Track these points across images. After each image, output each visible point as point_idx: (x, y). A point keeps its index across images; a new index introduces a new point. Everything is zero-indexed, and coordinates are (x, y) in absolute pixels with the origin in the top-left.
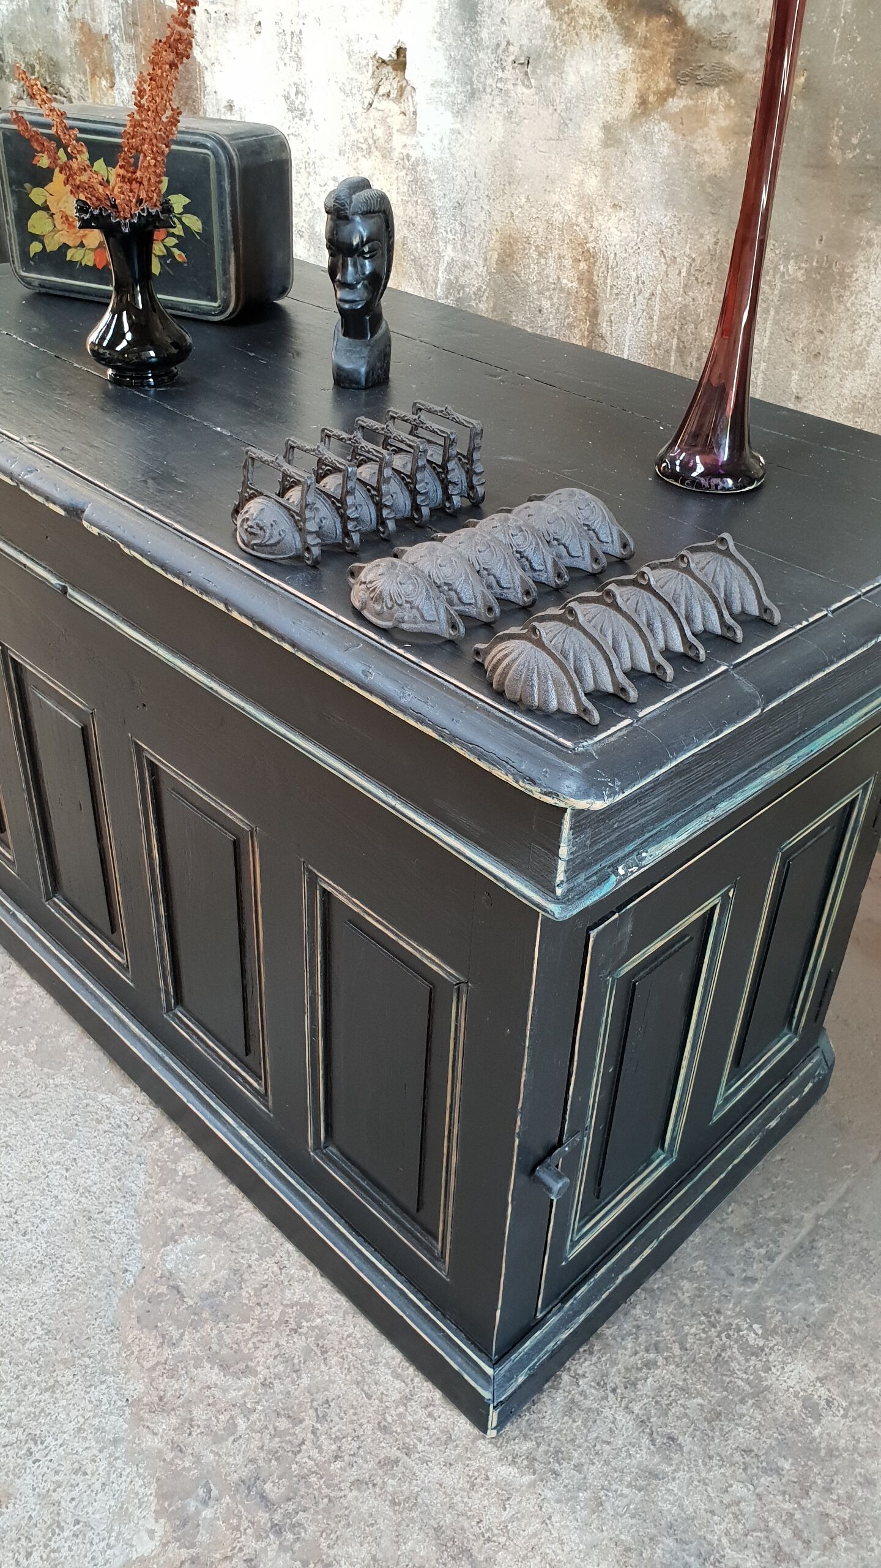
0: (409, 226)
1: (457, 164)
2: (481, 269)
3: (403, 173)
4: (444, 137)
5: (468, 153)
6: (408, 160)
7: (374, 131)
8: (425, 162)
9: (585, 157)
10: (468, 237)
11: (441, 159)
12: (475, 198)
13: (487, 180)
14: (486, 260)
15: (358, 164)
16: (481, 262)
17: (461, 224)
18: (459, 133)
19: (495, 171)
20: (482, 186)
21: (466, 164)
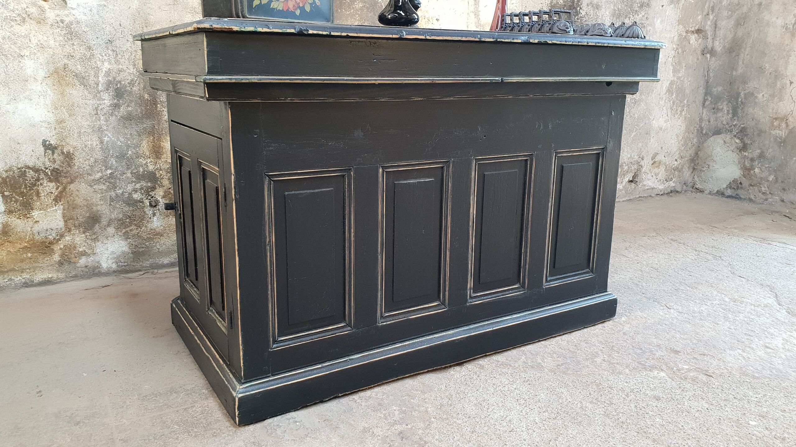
0: (68, 57)
1: (106, 21)
2: (132, 70)
3: (58, 30)
4: (93, 9)
5: (113, 15)
6: (63, 23)
7: (27, 10)
8: (78, 22)
9: (191, 10)
10: (119, 56)
11: (92, 20)
12: (122, 36)
13: (129, 27)
14: (135, 65)
15: (12, 29)
16: (131, 67)
17: (113, 51)
18: (105, 6)
19: (135, 22)
20: (126, 30)
21: (112, 21)
